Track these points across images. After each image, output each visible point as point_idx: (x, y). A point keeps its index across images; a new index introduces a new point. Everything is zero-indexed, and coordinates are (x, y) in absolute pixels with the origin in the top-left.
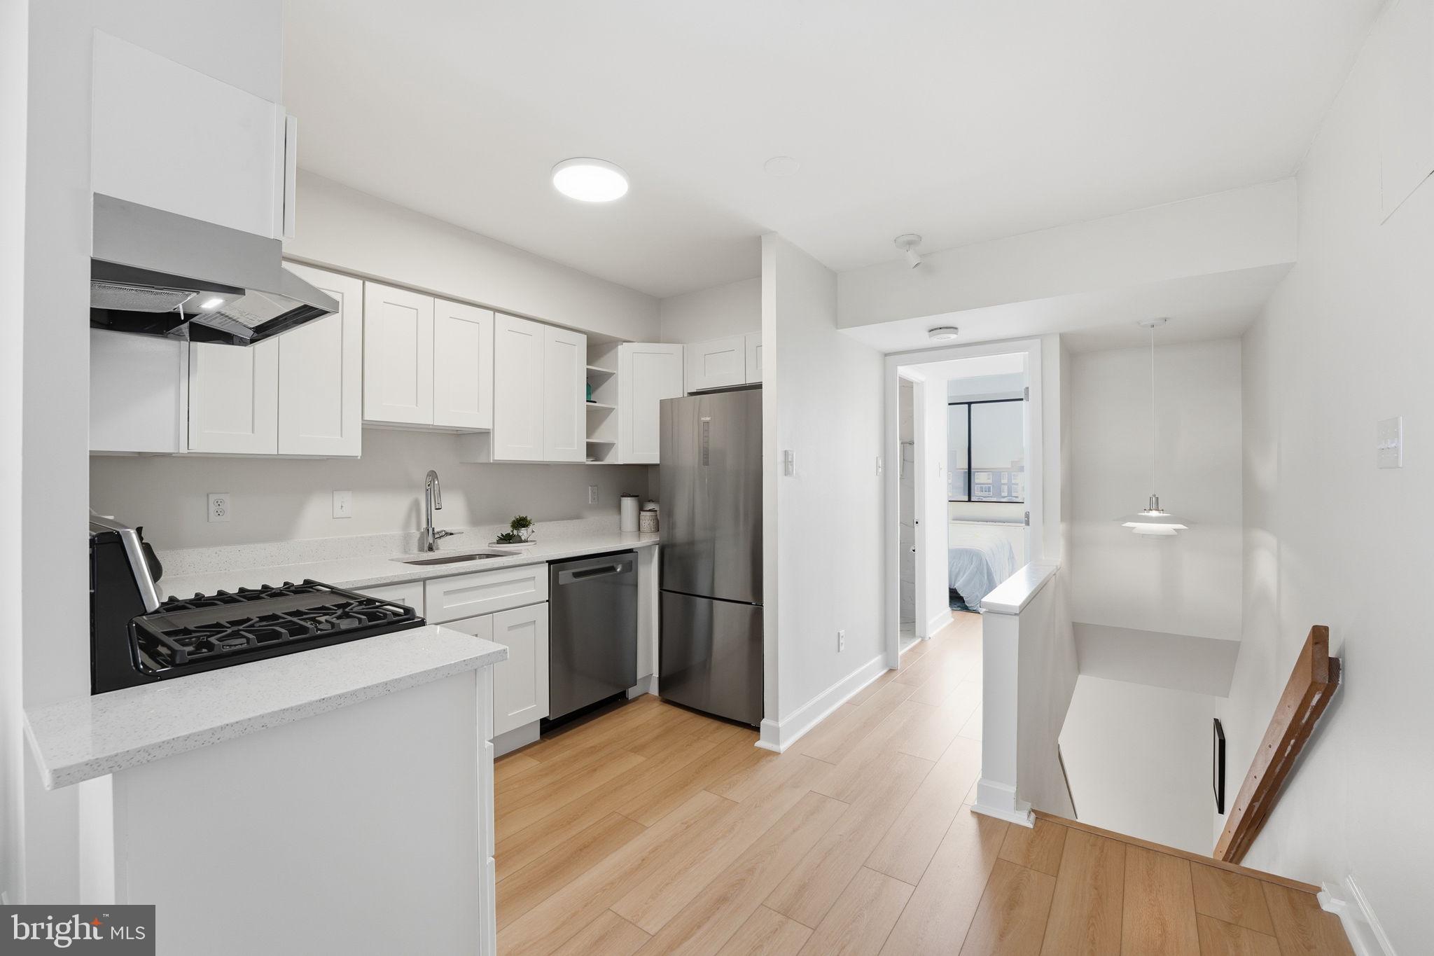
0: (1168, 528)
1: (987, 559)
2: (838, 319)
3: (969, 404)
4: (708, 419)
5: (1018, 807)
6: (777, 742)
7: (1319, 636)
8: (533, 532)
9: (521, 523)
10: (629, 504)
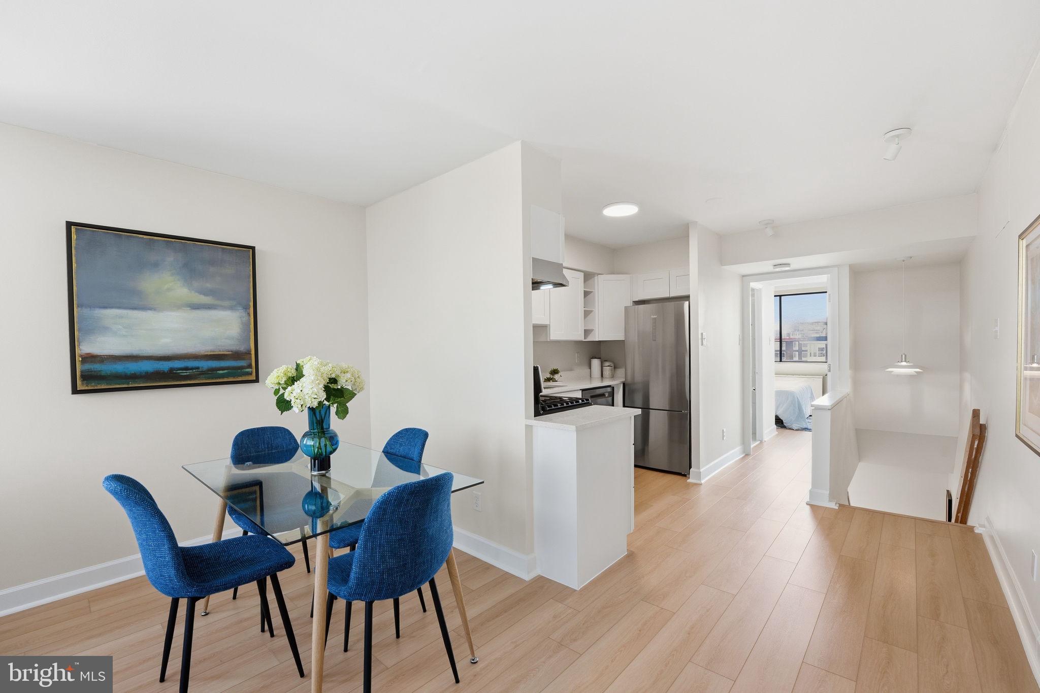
0: (912, 371)
1: (798, 397)
2: (723, 261)
3: (780, 296)
4: (655, 317)
5: (830, 501)
6: (700, 479)
7: (976, 414)
8: (561, 376)
9: (555, 372)
10: (596, 363)
